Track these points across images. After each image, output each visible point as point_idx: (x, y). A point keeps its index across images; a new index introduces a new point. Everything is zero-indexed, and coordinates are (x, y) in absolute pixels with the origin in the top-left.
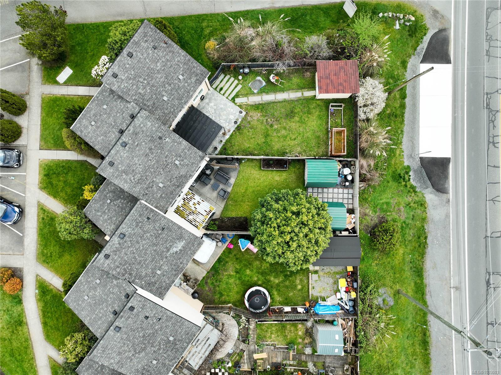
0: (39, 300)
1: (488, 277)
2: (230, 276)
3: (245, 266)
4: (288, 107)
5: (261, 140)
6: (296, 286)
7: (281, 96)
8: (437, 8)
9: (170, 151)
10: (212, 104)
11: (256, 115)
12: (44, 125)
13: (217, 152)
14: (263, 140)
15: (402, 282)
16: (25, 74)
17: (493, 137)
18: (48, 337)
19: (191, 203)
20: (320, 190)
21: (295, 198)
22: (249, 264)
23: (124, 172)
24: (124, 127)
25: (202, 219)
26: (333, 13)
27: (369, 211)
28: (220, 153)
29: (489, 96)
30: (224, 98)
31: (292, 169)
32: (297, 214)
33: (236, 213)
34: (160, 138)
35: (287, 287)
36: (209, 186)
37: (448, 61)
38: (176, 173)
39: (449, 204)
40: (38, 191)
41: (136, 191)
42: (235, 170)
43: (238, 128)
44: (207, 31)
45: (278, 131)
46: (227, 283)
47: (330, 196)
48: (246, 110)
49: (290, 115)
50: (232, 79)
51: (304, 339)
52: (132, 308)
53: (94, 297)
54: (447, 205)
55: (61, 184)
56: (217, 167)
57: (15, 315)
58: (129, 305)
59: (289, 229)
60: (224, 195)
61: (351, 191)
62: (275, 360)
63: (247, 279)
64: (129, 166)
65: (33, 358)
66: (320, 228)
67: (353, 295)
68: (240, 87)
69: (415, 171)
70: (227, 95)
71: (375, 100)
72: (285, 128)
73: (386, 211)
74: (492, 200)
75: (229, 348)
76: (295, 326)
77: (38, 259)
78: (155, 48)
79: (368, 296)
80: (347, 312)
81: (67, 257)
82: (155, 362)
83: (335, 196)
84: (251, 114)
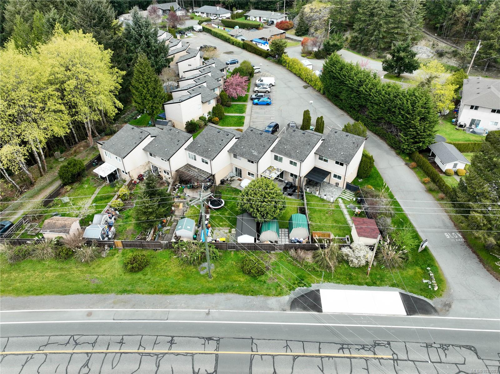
1: (215, 339)
7: (347, 217)
8: (453, 306)
10: (335, 189)
11: (333, 207)
15: (217, 280)
17: (348, 348)
27: (273, 261)
29: (387, 346)
37: (408, 314)
39: (281, 311)
43: (322, 200)
48: (335, 202)
50: (353, 197)
54: (281, 309)
69: (307, 289)
70: (342, 195)
73: (274, 271)
74: (287, 345)
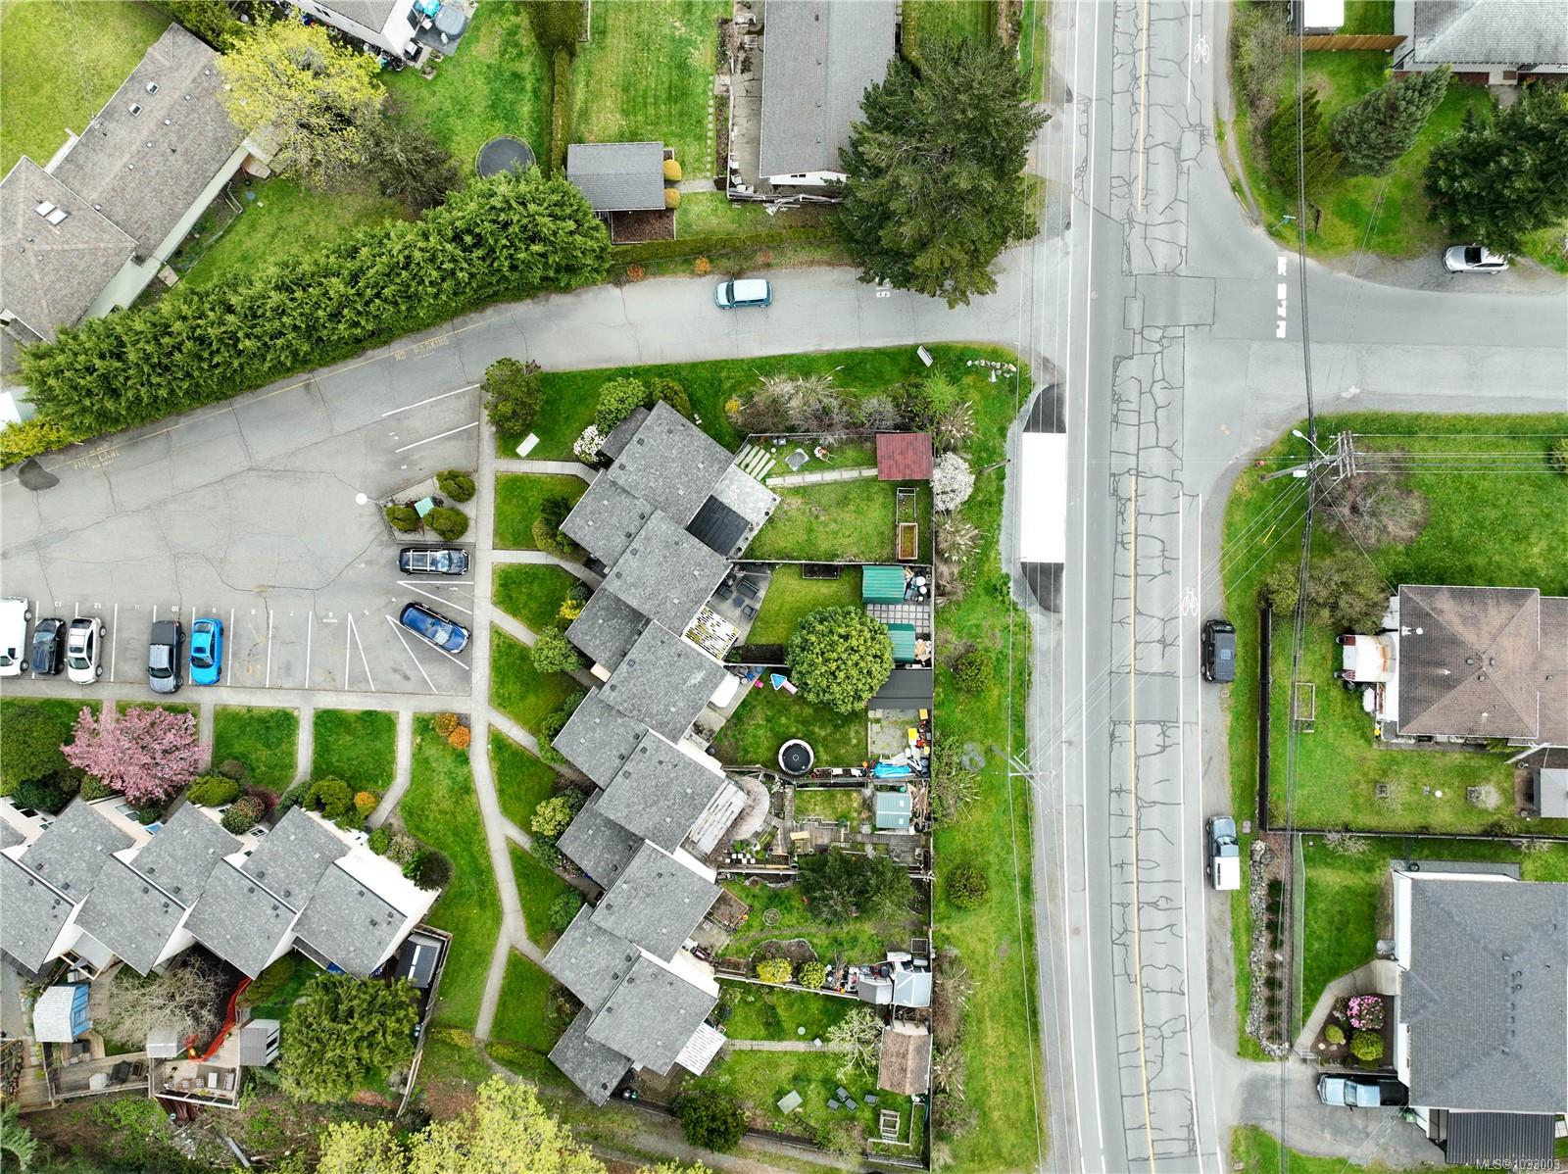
0: (492, 759)
1: (1112, 728)
2: (758, 726)
3: (780, 711)
4: (841, 491)
5: (802, 537)
6: (849, 740)
7: (830, 476)
8: (1048, 356)
9: (688, 559)
10: (734, 487)
11: (796, 502)
12: (500, 515)
13: (740, 554)
14: (805, 537)
15: (997, 736)
16: (473, 444)
17: (1122, 536)
18: (506, 810)
19: (708, 624)
20: (884, 607)
21: (845, 617)
22: (784, 710)
23: (632, 584)
24: (633, 530)
25: (723, 646)
26: (904, 362)
27: (952, 637)
28: (746, 556)
29: (1117, 478)
30: (751, 478)
31: (845, 578)
32: (846, 638)
33: (768, 638)
34: (677, 543)
35: (837, 741)
36: (730, 601)
37: (1061, 429)
38: (694, 586)
40: (491, 606)
41: (645, 609)
42: (765, 579)
43: (771, 520)
44: (727, 385)
45: (826, 525)
46: (754, 736)
47: (898, 615)
48: (782, 495)
49: (843, 502)
50: (762, 452)
51: (860, 813)
52: (644, 750)
53: (592, 740)
54: (1059, 628)
55: (524, 598)
56: (741, 575)
57: (460, 779)
58: (641, 745)
59: (835, 655)
60: (751, 614)
61: (926, 609)
62: (819, 842)
63: (782, 729)
64: (639, 578)
65: (485, 839)
66: (875, 657)
67: (927, 750)
68: (773, 462)
69: (1015, 581)
70: (754, 474)
71: (956, 487)
72: (835, 521)
73: (976, 637)
74: (1118, 622)
75: (754, 824)
76: (848, 794)
77: (490, 701)
78: (670, 431)
79: (946, 752)
80: (920, 774)
81: (532, 699)
82: (668, 820)
83: (905, 615)
84: (788, 500)
